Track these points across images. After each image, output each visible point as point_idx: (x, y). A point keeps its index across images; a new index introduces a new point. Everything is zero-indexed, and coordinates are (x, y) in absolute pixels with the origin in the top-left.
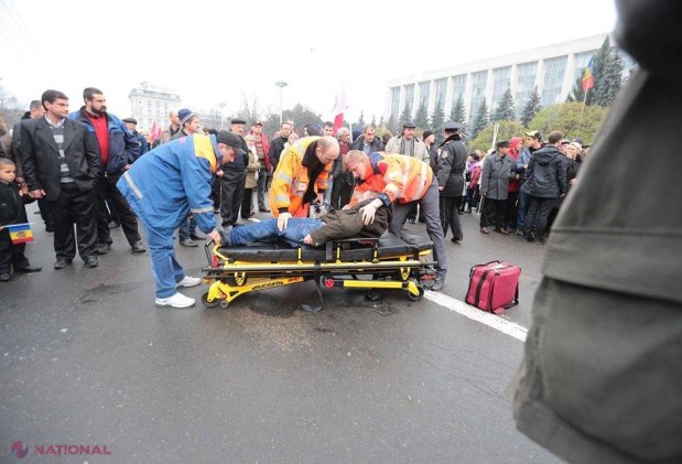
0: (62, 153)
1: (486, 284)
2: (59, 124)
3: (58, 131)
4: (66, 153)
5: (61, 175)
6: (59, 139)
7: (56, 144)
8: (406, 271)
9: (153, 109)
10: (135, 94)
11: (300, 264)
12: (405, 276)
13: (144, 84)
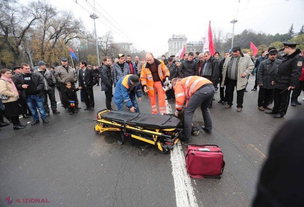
8: (155, 137)
9: (176, 45)
10: (170, 41)
11: (116, 124)
12: (155, 140)
13: (173, 36)
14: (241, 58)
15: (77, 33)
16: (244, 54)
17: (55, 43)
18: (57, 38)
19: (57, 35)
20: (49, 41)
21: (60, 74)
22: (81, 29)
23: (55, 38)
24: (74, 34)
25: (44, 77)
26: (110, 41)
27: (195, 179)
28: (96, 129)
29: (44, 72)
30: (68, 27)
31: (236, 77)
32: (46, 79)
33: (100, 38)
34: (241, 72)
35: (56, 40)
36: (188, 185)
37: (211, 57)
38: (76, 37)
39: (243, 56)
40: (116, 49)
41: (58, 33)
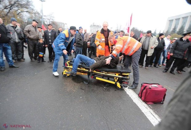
0: (50, 37)
1: (145, 91)
2: (50, 31)
3: (50, 33)
4: (51, 37)
5: (49, 42)
6: (50, 34)
7: (49, 35)
8: (116, 79)
9: (95, 29)
10: (91, 26)
11: (84, 69)
12: (116, 81)
13: (93, 23)
14: (152, 38)
15: (27, 8)
16: (153, 36)
17: (8, 13)
18: (11, 9)
19: (11, 7)
20: (3, 10)
21: (29, 31)
22: (31, 7)
23: (9, 9)
24: (25, 9)
25: (16, 31)
26: (52, 20)
27: (150, 104)
28: (64, 73)
29: (16, 27)
30: (20, 3)
31: (148, 49)
32: (17, 33)
33: (45, 16)
34: (151, 46)
35: (9, 11)
36: (148, 108)
37: (134, 35)
38: (27, 12)
39: (152, 37)
40: (56, 25)
41: (12, 5)
